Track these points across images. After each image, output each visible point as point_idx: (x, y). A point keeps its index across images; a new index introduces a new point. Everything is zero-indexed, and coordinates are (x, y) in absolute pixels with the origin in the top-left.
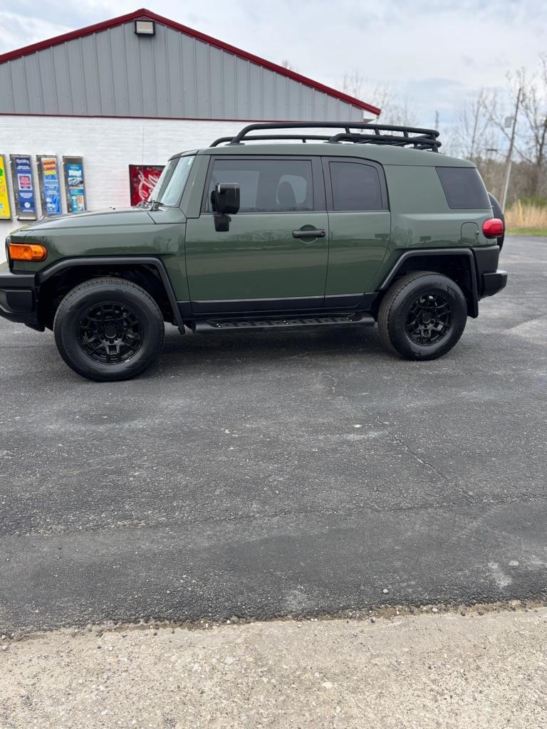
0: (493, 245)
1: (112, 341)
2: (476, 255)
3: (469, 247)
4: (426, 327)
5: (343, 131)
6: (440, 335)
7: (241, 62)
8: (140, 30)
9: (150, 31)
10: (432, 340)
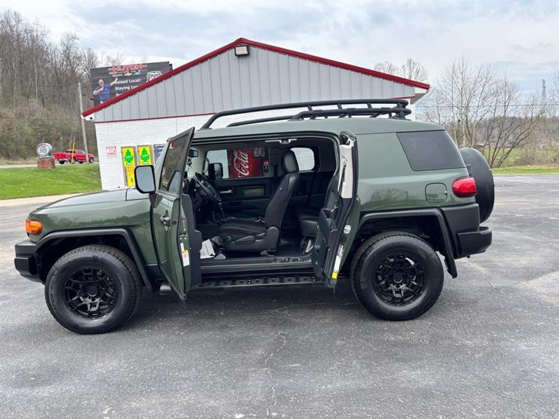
0: (472, 203)
1: (93, 299)
2: (446, 215)
3: (437, 207)
4: (398, 287)
5: (306, 109)
6: (415, 296)
7: (312, 64)
8: (238, 53)
9: (246, 52)
10: (405, 300)
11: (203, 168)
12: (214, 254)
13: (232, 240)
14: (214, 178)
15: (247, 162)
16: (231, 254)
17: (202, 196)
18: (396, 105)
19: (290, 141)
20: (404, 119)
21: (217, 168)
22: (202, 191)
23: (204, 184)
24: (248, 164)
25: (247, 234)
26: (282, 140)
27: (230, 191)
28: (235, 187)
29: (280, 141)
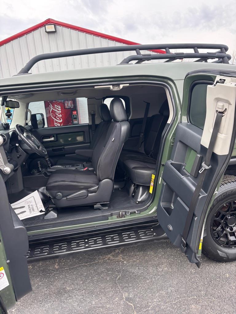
4: (231, 229)
5: (134, 53)
8: (48, 30)
9: (53, 30)
11: (26, 119)
12: (44, 210)
13: (63, 197)
14: (37, 128)
15: (60, 112)
16: (62, 211)
17: (25, 151)
18: (219, 50)
19: (121, 86)
20: (228, 63)
21: (38, 117)
22: (25, 145)
23: (28, 137)
24: (61, 113)
25: (78, 189)
26: (113, 85)
27: (52, 139)
28: (57, 134)
29: (111, 87)
